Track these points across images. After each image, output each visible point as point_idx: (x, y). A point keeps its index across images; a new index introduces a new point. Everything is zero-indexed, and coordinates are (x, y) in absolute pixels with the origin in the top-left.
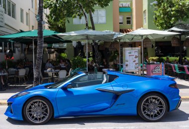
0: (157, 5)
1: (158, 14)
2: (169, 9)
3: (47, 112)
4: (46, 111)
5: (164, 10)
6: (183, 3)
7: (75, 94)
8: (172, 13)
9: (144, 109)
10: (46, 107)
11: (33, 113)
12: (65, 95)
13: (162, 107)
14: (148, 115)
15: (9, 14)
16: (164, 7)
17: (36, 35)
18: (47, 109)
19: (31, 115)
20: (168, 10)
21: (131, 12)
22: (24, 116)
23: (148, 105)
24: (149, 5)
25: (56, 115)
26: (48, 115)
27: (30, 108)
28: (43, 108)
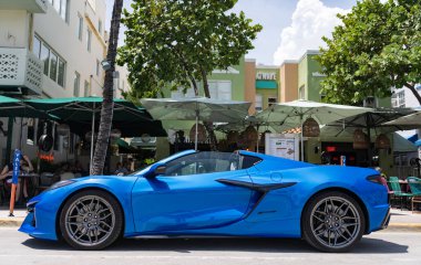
0: (326, 72)
1: (327, 87)
2: (349, 77)
3: (110, 223)
4: (109, 220)
5: (340, 78)
6: (376, 63)
7: (172, 187)
8: (355, 83)
9: (316, 224)
10: (109, 212)
11: (79, 226)
12: (151, 189)
13: (353, 221)
14: (323, 237)
15: (53, 77)
16: (340, 72)
17: (101, 100)
18: (110, 217)
19: (74, 228)
20: (347, 79)
21: (277, 88)
22: (59, 230)
23: (323, 217)
24: (310, 76)
25: (129, 230)
26: (112, 229)
27: (75, 212)
28: (102, 215)
